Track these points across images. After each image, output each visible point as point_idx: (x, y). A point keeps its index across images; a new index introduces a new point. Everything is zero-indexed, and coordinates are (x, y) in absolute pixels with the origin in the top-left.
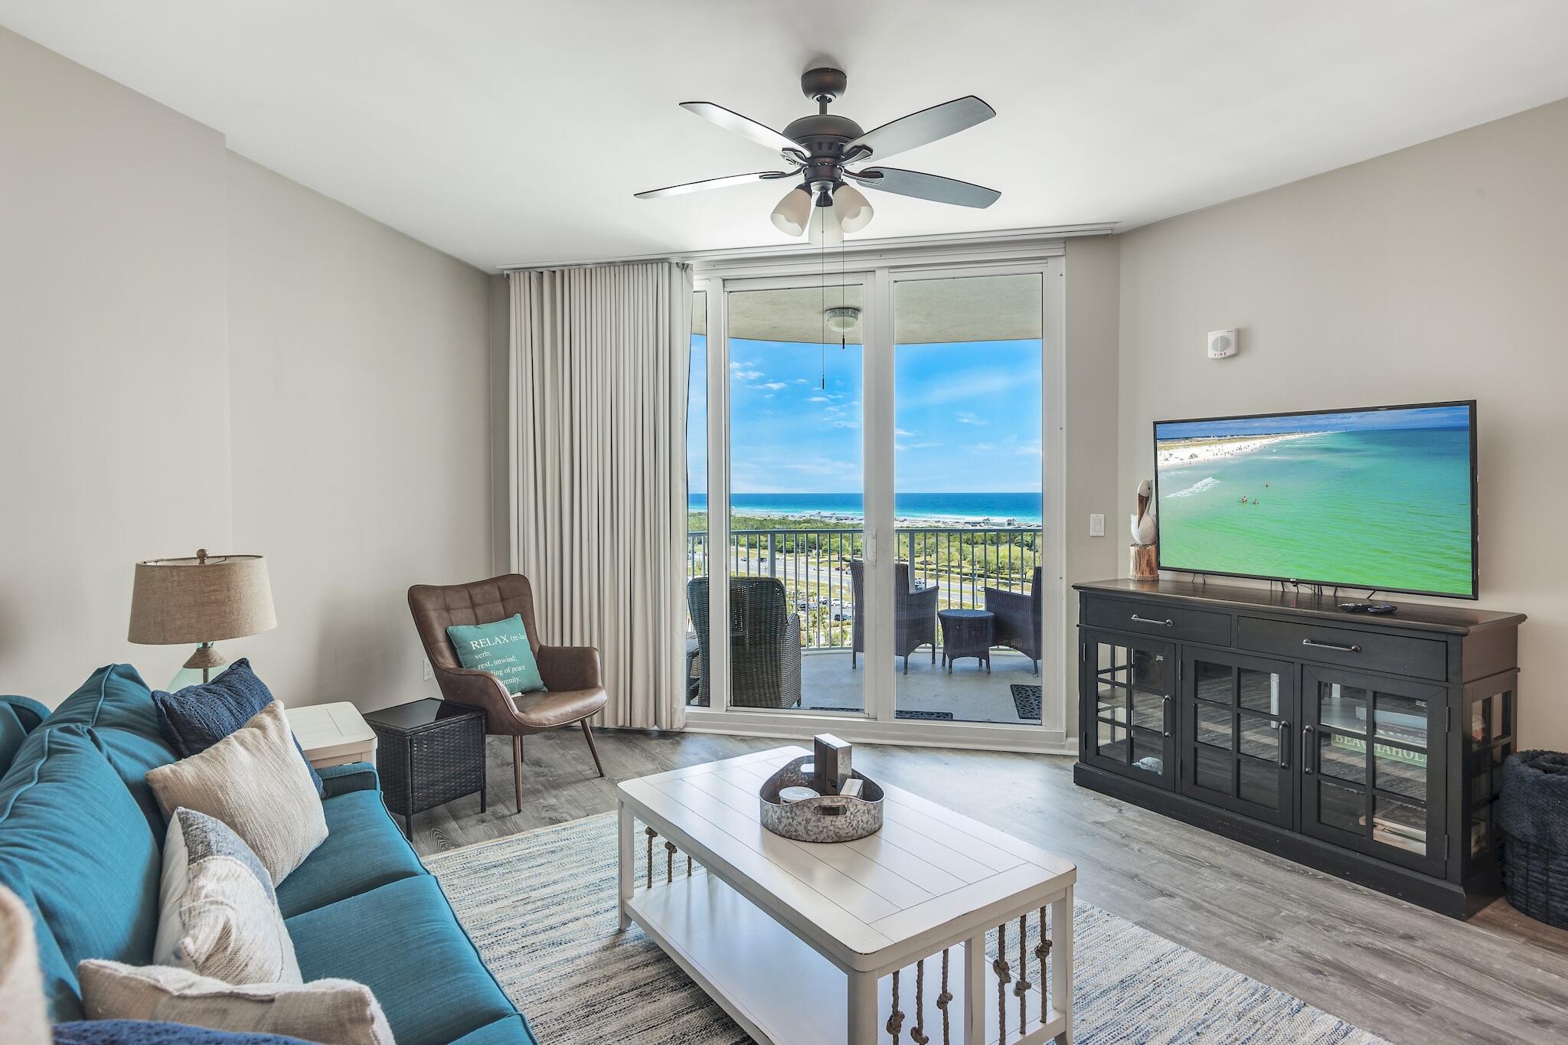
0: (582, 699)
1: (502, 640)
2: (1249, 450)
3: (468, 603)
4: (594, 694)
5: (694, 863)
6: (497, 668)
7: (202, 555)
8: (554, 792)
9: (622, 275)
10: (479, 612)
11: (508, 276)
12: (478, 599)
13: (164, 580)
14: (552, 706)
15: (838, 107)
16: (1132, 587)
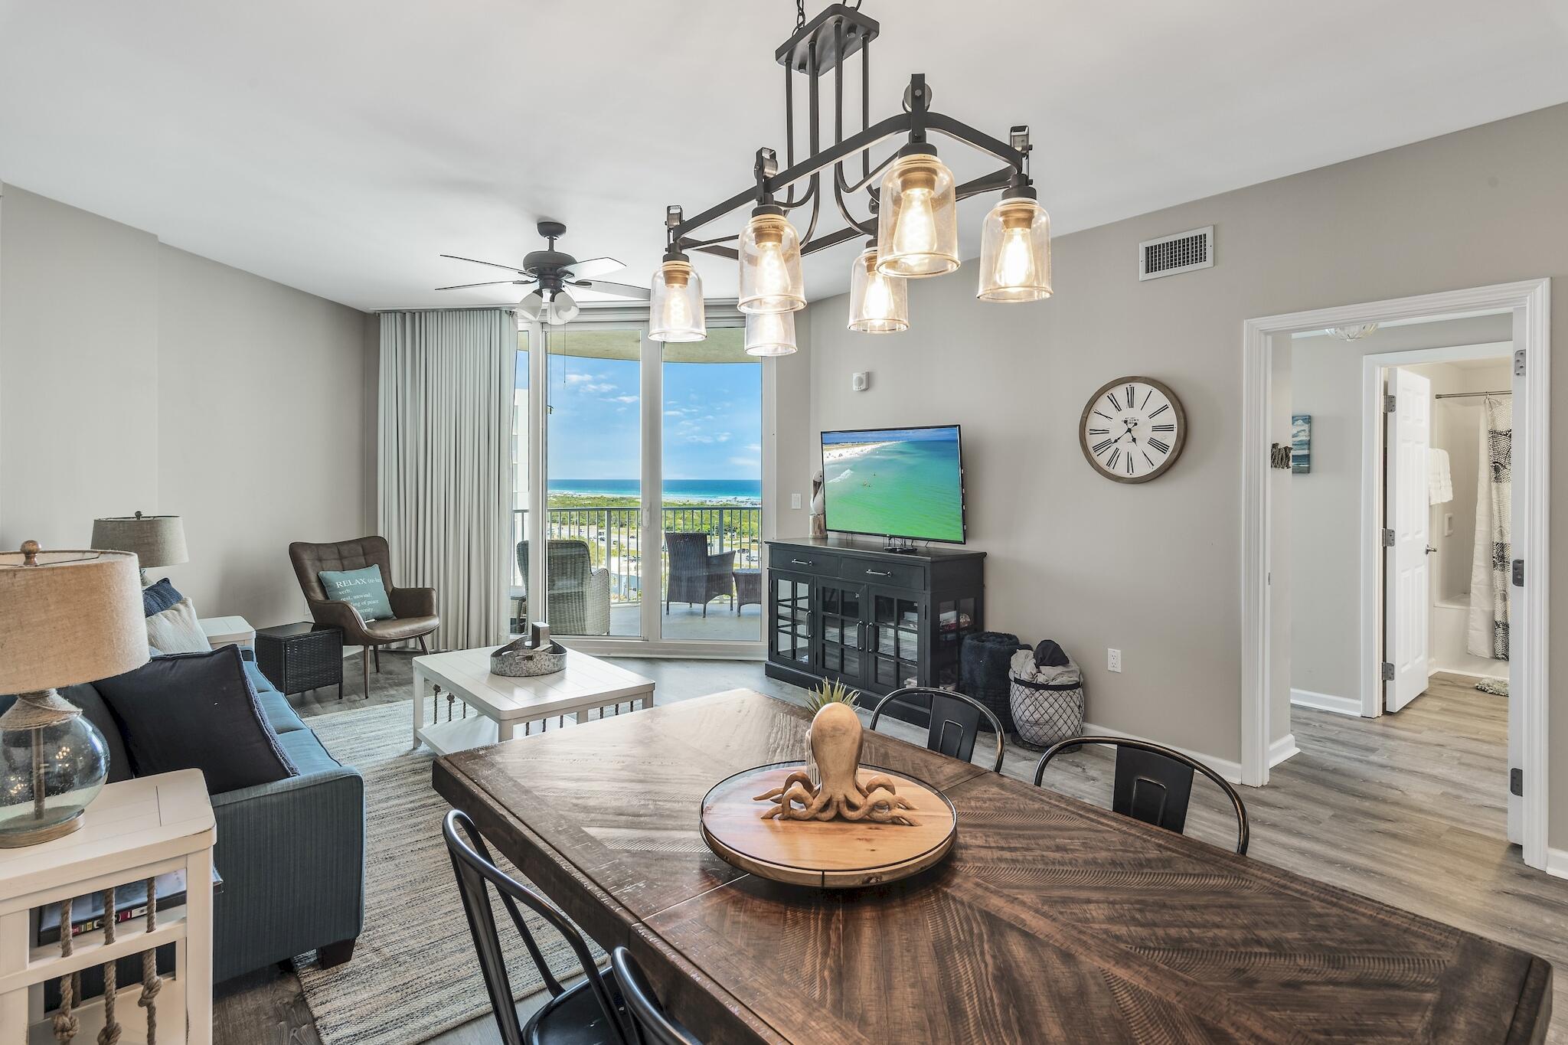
0: (417, 622)
1: (361, 581)
2: (865, 452)
3: (337, 556)
4: (429, 620)
5: (468, 707)
6: (356, 601)
7: (138, 514)
8: (396, 688)
9: (465, 317)
10: (346, 562)
11: (379, 314)
12: (345, 553)
13: (114, 529)
14: (394, 627)
15: (562, 245)
16: (811, 543)
